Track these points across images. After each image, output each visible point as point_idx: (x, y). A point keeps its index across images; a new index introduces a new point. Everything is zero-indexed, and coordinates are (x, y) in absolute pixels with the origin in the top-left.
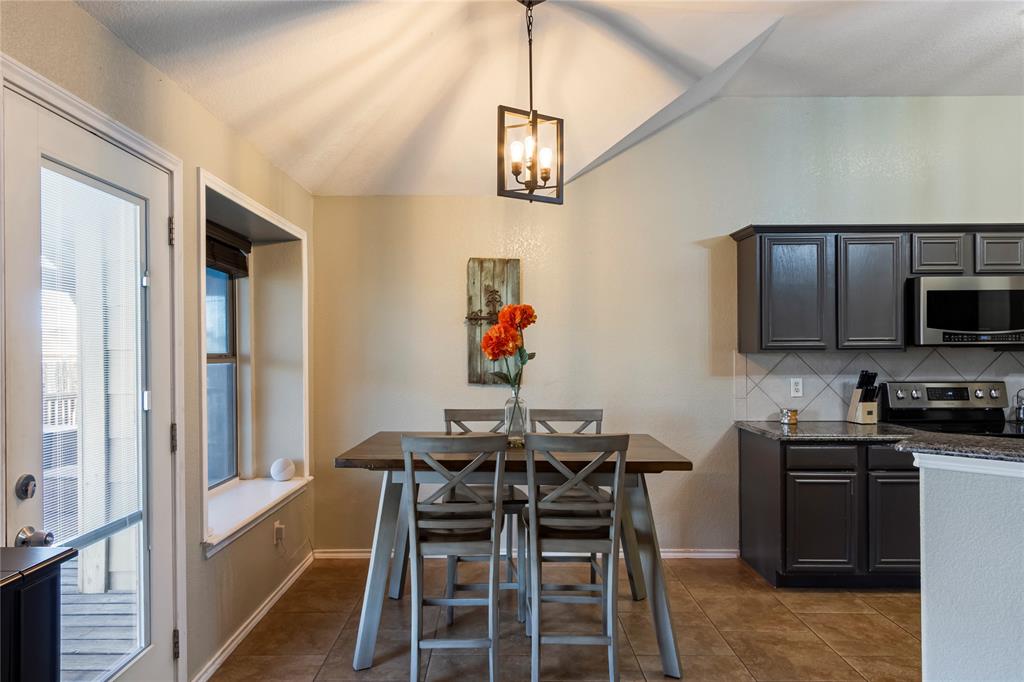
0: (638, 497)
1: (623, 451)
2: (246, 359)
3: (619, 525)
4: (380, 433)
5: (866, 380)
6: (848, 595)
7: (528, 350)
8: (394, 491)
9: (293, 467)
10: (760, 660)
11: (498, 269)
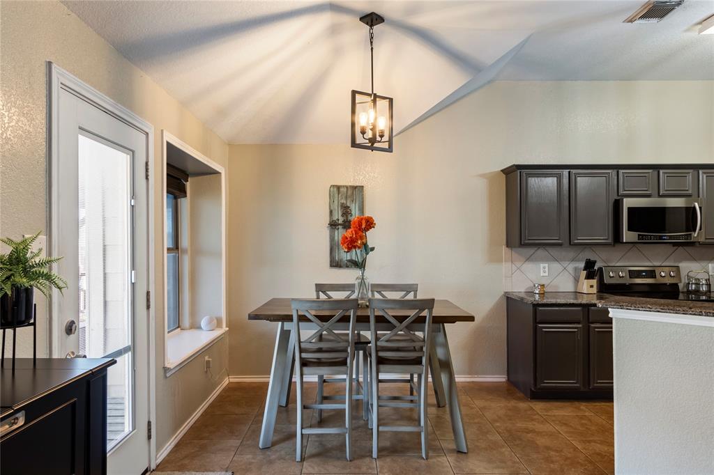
0: (440, 339)
1: (431, 309)
2: (185, 251)
3: (428, 357)
4: (274, 299)
5: (589, 265)
6: (577, 404)
7: (370, 245)
8: (285, 335)
9: (215, 321)
10: (518, 442)
11: (350, 192)
